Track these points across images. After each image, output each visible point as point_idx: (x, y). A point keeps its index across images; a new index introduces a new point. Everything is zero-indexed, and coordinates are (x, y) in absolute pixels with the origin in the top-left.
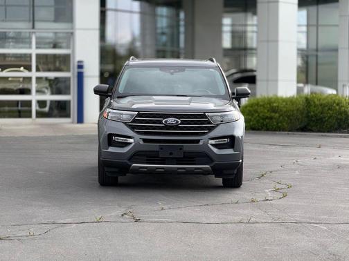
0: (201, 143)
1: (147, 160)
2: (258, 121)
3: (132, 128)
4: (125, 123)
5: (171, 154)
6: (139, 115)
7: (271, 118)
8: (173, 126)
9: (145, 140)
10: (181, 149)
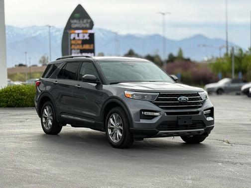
0: (200, 114)
1: (169, 127)
2: (13, 102)
3: (157, 105)
4: (151, 102)
5: (185, 122)
6: (160, 95)
7: (22, 99)
8: (184, 103)
9: (168, 113)
10: (191, 118)
